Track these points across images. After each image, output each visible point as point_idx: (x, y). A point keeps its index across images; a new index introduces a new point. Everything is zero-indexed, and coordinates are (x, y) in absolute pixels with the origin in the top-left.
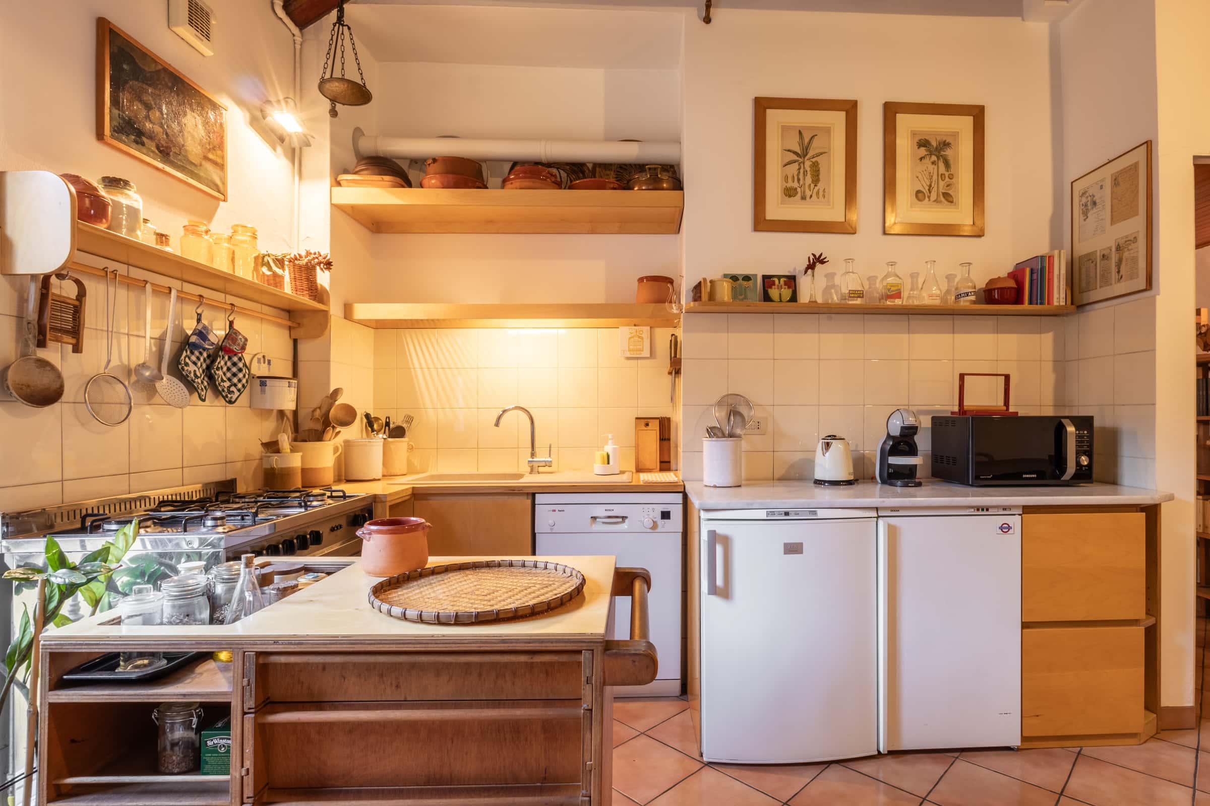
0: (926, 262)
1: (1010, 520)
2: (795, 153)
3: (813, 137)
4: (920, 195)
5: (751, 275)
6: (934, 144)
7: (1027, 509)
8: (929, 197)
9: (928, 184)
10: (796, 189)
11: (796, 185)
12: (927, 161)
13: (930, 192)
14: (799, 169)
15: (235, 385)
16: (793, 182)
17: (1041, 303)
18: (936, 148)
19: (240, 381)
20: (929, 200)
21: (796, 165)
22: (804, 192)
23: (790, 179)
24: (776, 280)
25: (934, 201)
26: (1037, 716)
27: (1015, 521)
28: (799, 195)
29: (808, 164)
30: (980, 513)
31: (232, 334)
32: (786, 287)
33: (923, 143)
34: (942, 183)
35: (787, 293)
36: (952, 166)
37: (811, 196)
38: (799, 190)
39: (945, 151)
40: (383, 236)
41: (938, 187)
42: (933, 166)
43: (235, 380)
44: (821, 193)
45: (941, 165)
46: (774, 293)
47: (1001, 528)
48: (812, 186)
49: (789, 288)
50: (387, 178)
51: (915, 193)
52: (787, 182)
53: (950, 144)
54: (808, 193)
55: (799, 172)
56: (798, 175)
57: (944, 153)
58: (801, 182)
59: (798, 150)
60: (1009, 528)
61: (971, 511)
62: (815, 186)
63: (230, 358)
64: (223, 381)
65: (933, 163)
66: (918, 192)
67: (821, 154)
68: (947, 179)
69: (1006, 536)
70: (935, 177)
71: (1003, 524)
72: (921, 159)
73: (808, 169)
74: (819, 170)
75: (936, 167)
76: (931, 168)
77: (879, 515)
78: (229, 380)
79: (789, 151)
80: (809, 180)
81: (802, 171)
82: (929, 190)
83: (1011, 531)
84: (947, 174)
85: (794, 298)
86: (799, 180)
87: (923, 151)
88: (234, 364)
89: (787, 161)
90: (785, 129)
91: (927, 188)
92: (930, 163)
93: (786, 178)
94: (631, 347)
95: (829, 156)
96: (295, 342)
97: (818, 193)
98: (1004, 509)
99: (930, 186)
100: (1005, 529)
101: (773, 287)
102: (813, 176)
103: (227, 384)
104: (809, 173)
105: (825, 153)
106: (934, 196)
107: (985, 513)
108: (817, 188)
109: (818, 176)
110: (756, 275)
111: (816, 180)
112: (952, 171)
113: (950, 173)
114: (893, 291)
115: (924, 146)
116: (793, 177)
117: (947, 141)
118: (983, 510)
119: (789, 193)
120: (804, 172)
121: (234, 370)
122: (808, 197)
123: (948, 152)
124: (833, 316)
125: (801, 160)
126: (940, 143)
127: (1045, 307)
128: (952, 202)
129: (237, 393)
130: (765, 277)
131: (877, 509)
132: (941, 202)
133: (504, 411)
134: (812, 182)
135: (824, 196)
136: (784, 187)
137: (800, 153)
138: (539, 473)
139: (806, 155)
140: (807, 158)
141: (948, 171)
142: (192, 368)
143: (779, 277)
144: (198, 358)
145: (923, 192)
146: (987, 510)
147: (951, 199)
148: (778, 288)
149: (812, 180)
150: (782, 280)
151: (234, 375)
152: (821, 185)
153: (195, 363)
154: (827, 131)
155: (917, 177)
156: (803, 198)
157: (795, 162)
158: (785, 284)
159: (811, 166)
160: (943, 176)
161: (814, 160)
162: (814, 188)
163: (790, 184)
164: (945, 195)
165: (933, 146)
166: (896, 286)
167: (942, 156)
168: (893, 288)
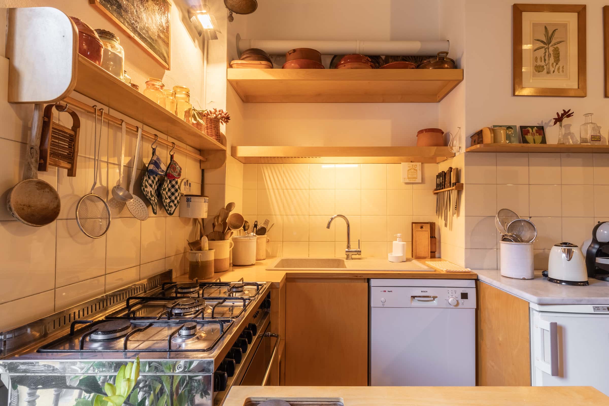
2: (542, 42)
3: (555, 30)
5: (512, 126)
10: (543, 66)
11: (543, 64)
14: (545, 53)
15: (173, 201)
16: (541, 62)
19: (176, 198)
21: (543, 50)
22: (549, 68)
23: (539, 60)
24: (530, 129)
28: (545, 71)
29: (551, 49)
31: (172, 165)
32: (538, 134)
35: (538, 138)
37: (554, 72)
38: (545, 67)
40: (250, 105)
43: (173, 198)
44: (561, 69)
46: (529, 137)
48: (555, 64)
49: (540, 135)
50: (263, 62)
52: (537, 62)
54: (552, 69)
55: (545, 55)
56: (544, 57)
58: (547, 62)
59: (544, 39)
62: (557, 64)
63: (170, 182)
64: (166, 198)
67: (561, 42)
73: (551, 53)
74: (559, 53)
78: (170, 197)
79: (538, 40)
80: (552, 60)
81: (547, 54)
85: (544, 141)
86: (545, 60)
88: (173, 186)
89: (536, 47)
90: (535, 25)
93: (536, 59)
94: (409, 176)
95: (567, 43)
96: (203, 171)
97: (559, 69)
101: (528, 134)
102: (555, 57)
103: (168, 201)
104: (552, 55)
105: (563, 41)
108: (558, 66)
109: (558, 57)
110: (515, 126)
111: (557, 59)
116: (541, 58)
119: (539, 69)
120: (549, 54)
121: (173, 190)
122: (551, 72)
124: (570, 154)
125: (546, 46)
129: (174, 207)
130: (522, 127)
133: (332, 219)
134: (555, 62)
135: (563, 71)
136: (535, 65)
137: (545, 41)
138: (352, 259)
139: (550, 43)
140: (550, 45)
142: (149, 189)
143: (532, 127)
144: (153, 182)
148: (532, 135)
149: (555, 60)
150: (534, 130)
151: (173, 194)
152: (560, 64)
153: (151, 186)
154: (565, 26)
156: (548, 73)
157: (542, 48)
158: (537, 132)
159: (553, 51)
161: (555, 46)
162: (556, 66)
163: (539, 63)
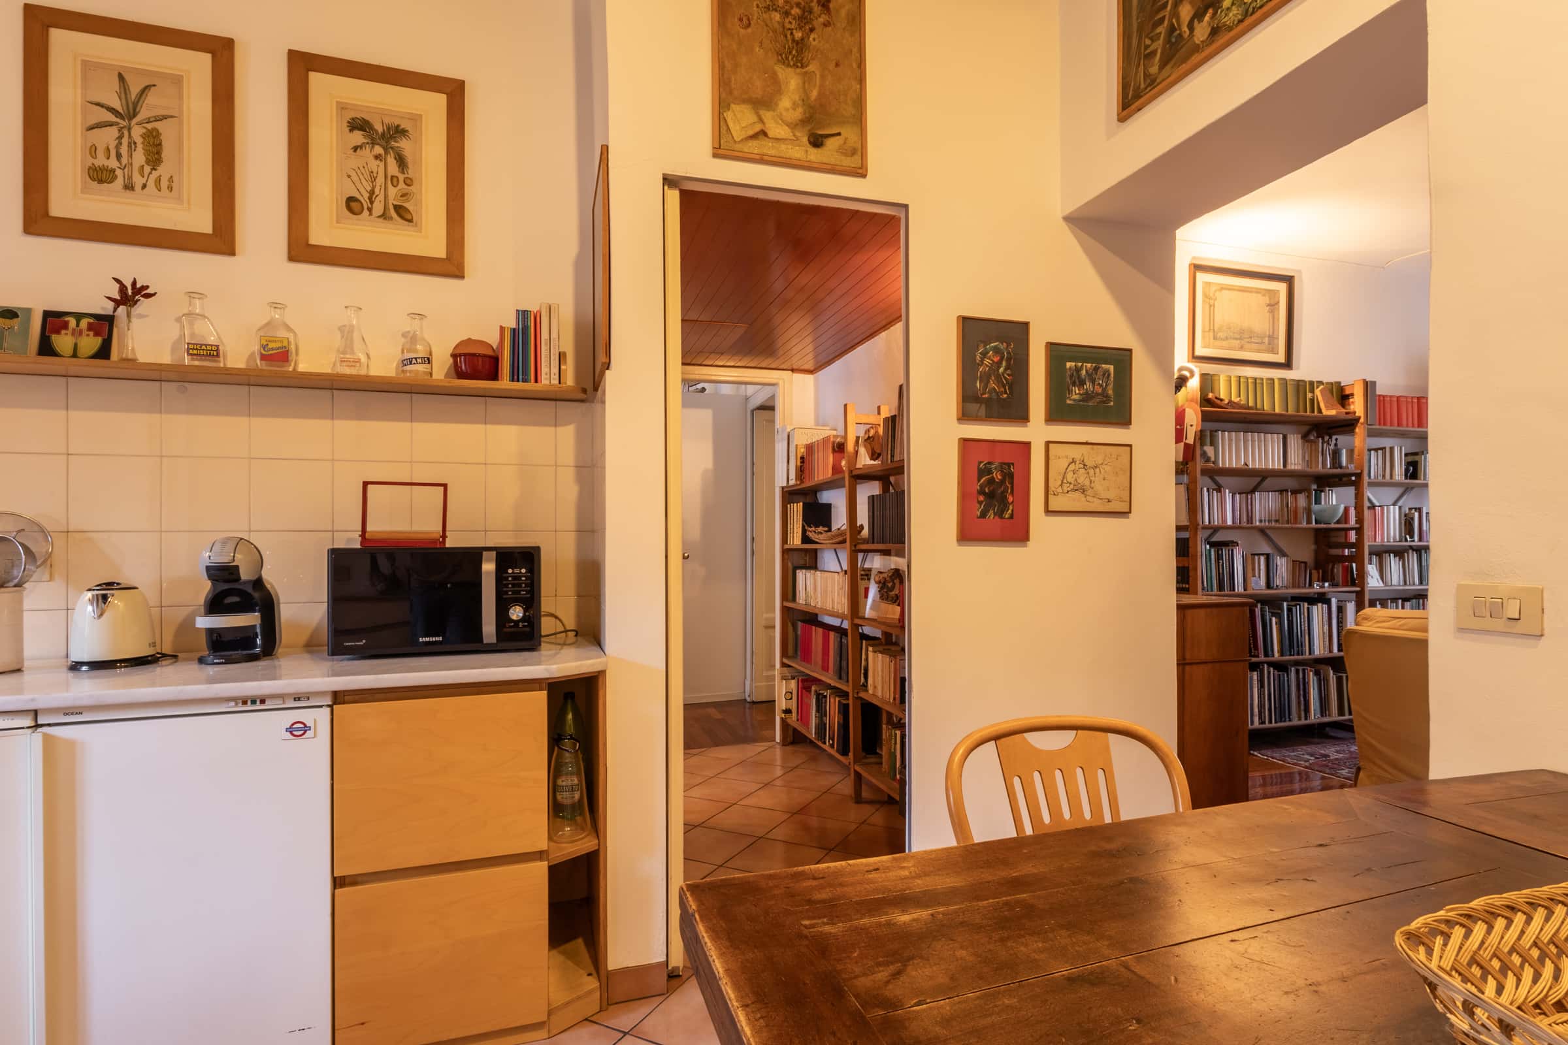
0: (346, 307)
1: (307, 716)
2: (111, 110)
3: (147, 88)
4: (353, 204)
5: (19, 308)
6: (379, 128)
7: (338, 697)
8: (370, 210)
9: (369, 189)
10: (113, 171)
11: (113, 163)
12: (366, 153)
13: (372, 202)
14: (120, 138)
16: (108, 158)
17: (525, 381)
18: (383, 134)
20: (371, 214)
21: (113, 132)
22: (130, 178)
23: (100, 154)
24: (72, 322)
25: (379, 217)
26: (363, 1024)
27: (319, 719)
28: (119, 182)
29: (137, 132)
30: (249, 707)
32: (91, 333)
33: (358, 125)
34: (392, 191)
35: (90, 343)
36: (410, 166)
37: (144, 186)
38: (119, 172)
39: (395, 142)
41: (386, 197)
42: (378, 162)
44: (164, 183)
45: (392, 161)
46: (63, 342)
47: (290, 730)
48: (148, 167)
49: (97, 334)
51: (345, 199)
52: (93, 155)
53: (407, 131)
54: (138, 180)
55: (121, 144)
56: (117, 147)
57: (397, 145)
58: (124, 160)
59: (116, 104)
60: (306, 728)
61: (231, 706)
62: (154, 169)
65: (377, 157)
66: (350, 200)
67: (165, 117)
68: (402, 185)
69: (299, 741)
70: (380, 180)
71: (293, 724)
72: (355, 149)
73: (139, 140)
74: (160, 144)
75: (382, 165)
76: (374, 165)
77: (40, 722)
79: (98, 104)
80: (139, 158)
81: (125, 141)
82: (370, 199)
83: (309, 734)
84: (401, 177)
85: (104, 352)
86: (119, 156)
87: (358, 137)
89: (93, 121)
90: (89, 68)
91: (366, 195)
92: (372, 158)
93: (93, 151)
95: (181, 123)
97: (158, 181)
98: (297, 699)
99: (372, 192)
100: (298, 730)
101: (63, 332)
102: (147, 153)
104: (140, 147)
105: (172, 117)
106: (378, 208)
107: (258, 706)
108: (155, 174)
109: (159, 153)
110: (28, 311)
111: (155, 158)
112: (411, 173)
113: (406, 176)
114: (272, 349)
115: (362, 129)
116: (108, 149)
117: (402, 127)
118: (254, 702)
119: (100, 176)
120: (130, 143)
122: (138, 187)
123: (403, 144)
124: (186, 384)
125: (123, 123)
126: (389, 129)
127: (530, 386)
128: (410, 221)
130: (47, 314)
131: (36, 713)
132: (391, 218)
134: (148, 162)
135: (170, 188)
136: (89, 164)
137: (121, 111)
139: (135, 115)
140: (135, 121)
141: (404, 173)
143: (79, 316)
145: (361, 202)
146: (263, 702)
147: (409, 217)
148: (73, 334)
149: (147, 159)
150: (84, 323)
152: (163, 170)
154: (177, 81)
155: (349, 176)
156: (129, 187)
157: (111, 124)
158: (90, 327)
159: (144, 136)
160: (395, 180)
161: (149, 126)
162: (150, 173)
163: (101, 161)
164: (398, 208)
165: (377, 131)
166: (273, 341)
167: (392, 148)
168: (271, 345)
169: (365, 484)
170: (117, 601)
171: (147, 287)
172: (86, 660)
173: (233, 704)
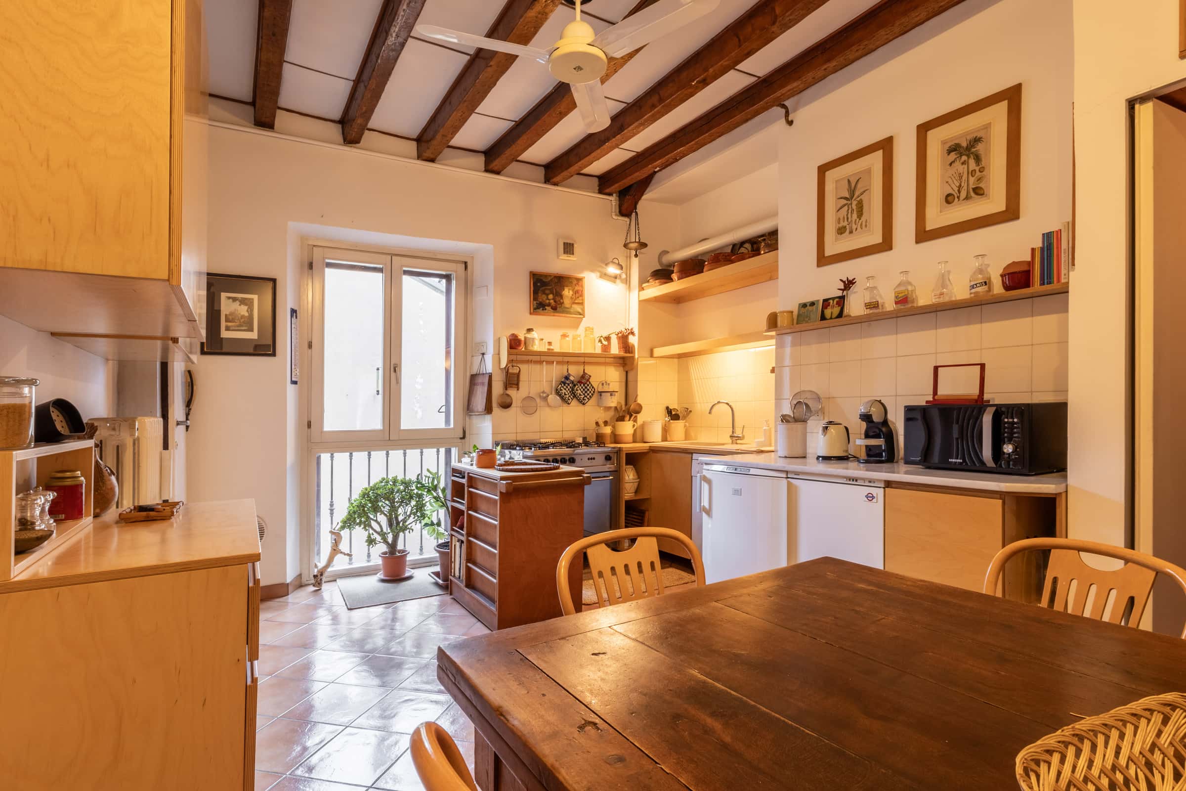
1: (874, 491)
2: (846, 198)
3: (858, 181)
4: (949, 198)
5: (815, 301)
6: (964, 144)
7: (888, 484)
8: (958, 197)
9: (958, 185)
10: (845, 227)
11: (846, 223)
12: (958, 164)
13: (960, 192)
14: (848, 210)
15: (586, 396)
16: (844, 222)
17: (1050, 282)
18: (967, 147)
19: (589, 394)
20: (959, 200)
21: (846, 208)
22: (851, 227)
23: (841, 221)
24: (831, 302)
25: (964, 199)
27: (879, 493)
28: (848, 231)
29: (854, 203)
30: (851, 482)
31: (584, 375)
32: (837, 306)
33: (952, 149)
34: (972, 180)
35: (836, 311)
36: (983, 159)
37: (856, 229)
38: (848, 227)
39: (974, 148)
41: (968, 185)
42: (963, 166)
43: (586, 394)
44: (864, 224)
45: (972, 162)
46: (828, 312)
47: (867, 497)
48: (858, 220)
49: (839, 306)
51: (944, 197)
52: (839, 223)
53: (982, 138)
54: (854, 227)
55: (848, 213)
56: (847, 215)
57: (975, 150)
58: (849, 220)
59: (847, 195)
60: (873, 497)
62: (860, 219)
63: (584, 385)
64: (580, 395)
65: (963, 163)
66: (948, 195)
67: (864, 192)
68: (978, 173)
69: (870, 503)
70: (965, 176)
71: (868, 494)
72: (951, 164)
73: (855, 207)
74: (862, 206)
75: (966, 166)
76: (962, 169)
77: (789, 476)
78: (584, 394)
79: (841, 198)
80: (855, 216)
81: (850, 211)
82: (959, 190)
83: (874, 500)
84: (977, 169)
85: (840, 315)
86: (848, 219)
87: (953, 156)
88: (586, 388)
89: (839, 206)
90: (838, 183)
91: (956, 189)
92: (960, 165)
93: (839, 221)
95: (870, 192)
96: (627, 372)
97: (861, 225)
98: (870, 482)
99: (960, 185)
100: (870, 497)
101: (828, 308)
102: (858, 212)
103: (583, 396)
104: (855, 210)
105: (867, 190)
106: (963, 194)
107: (855, 483)
108: (860, 221)
109: (862, 210)
110: (818, 301)
111: (860, 213)
112: (983, 163)
113: (981, 166)
115: (954, 150)
116: (844, 217)
117: (979, 136)
118: (853, 480)
119: (841, 231)
120: (852, 211)
121: (586, 390)
122: (854, 231)
123: (980, 147)
124: (871, 322)
125: (849, 202)
126: (970, 142)
127: (1053, 286)
128: (983, 194)
129: (587, 400)
130: (824, 301)
131: (787, 472)
132: (971, 198)
134: (858, 217)
135: (866, 226)
136: (837, 227)
137: (848, 197)
138: (736, 443)
139: (853, 196)
140: (854, 199)
141: (979, 165)
142: (564, 391)
143: (833, 299)
144: (567, 387)
145: (954, 195)
146: (856, 481)
147: (982, 192)
148: (831, 308)
149: (858, 215)
150: (835, 302)
151: (586, 392)
152: (863, 219)
153: (565, 389)
154: (869, 171)
155: (947, 182)
156: (851, 232)
157: (844, 205)
159: (856, 205)
160: (974, 172)
161: (858, 199)
163: (842, 224)
164: (975, 190)
165: (963, 147)
166: (902, 293)
167: (972, 153)
168: (900, 295)
169: (936, 368)
170: (832, 429)
171: (854, 279)
172: (821, 455)
173: (845, 480)
